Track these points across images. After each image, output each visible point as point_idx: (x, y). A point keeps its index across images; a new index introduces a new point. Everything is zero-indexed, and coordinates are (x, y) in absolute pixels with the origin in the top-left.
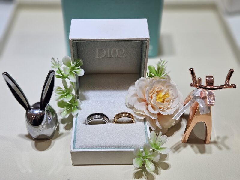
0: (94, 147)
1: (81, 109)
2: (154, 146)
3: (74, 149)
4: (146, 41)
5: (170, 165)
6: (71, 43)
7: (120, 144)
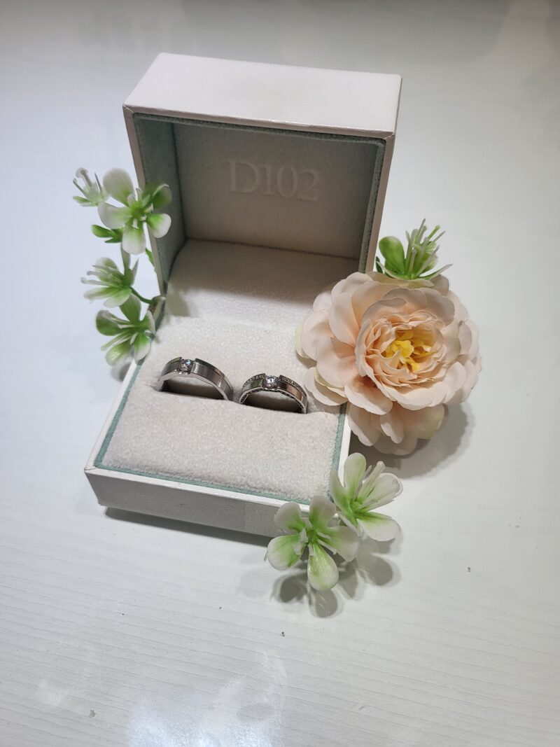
2: (351, 503)
3: (96, 465)
4: (380, 144)
6: (132, 119)
7: (239, 478)
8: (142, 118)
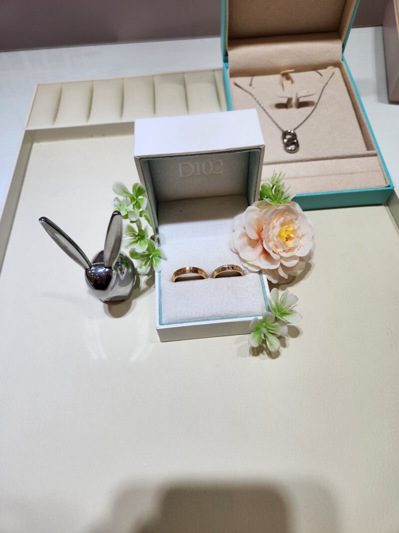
0: (189, 321)
1: (165, 259)
2: (278, 310)
3: (160, 324)
4: (259, 150)
5: (302, 331)
6: (138, 162)
7: (227, 313)
8: (144, 160)
